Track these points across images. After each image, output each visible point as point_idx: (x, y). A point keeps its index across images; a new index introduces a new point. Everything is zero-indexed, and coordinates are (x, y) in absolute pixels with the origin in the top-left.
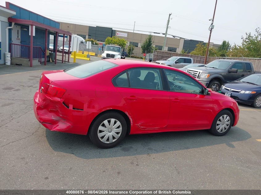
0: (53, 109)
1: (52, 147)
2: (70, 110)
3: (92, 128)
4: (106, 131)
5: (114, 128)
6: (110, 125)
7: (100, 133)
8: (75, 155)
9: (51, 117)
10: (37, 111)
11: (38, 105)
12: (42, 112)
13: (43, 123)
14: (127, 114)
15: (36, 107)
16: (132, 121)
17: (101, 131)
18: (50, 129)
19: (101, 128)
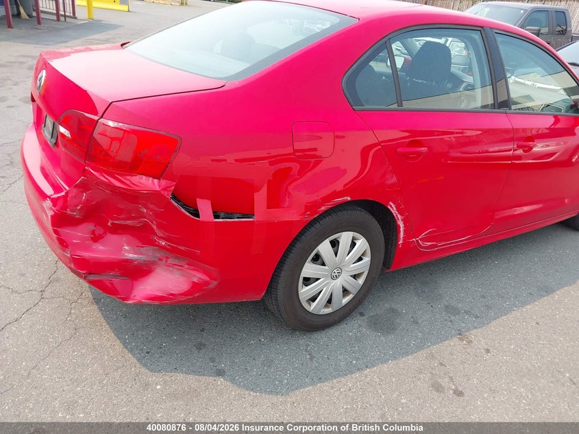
0: (128, 222)
1: (131, 351)
2: (202, 222)
3: (283, 274)
4: (325, 276)
5: (349, 264)
6: (336, 255)
7: (306, 286)
8: (233, 381)
9: (121, 249)
10: (56, 232)
11: (54, 205)
12: (79, 234)
13: (92, 277)
14: (394, 210)
15: (50, 213)
16: (405, 230)
17: (307, 281)
18: (124, 299)
19: (309, 269)
